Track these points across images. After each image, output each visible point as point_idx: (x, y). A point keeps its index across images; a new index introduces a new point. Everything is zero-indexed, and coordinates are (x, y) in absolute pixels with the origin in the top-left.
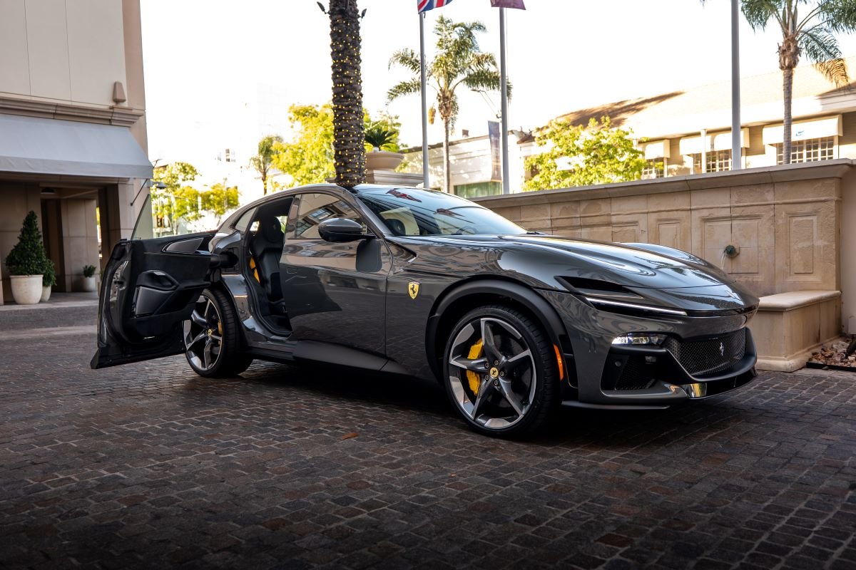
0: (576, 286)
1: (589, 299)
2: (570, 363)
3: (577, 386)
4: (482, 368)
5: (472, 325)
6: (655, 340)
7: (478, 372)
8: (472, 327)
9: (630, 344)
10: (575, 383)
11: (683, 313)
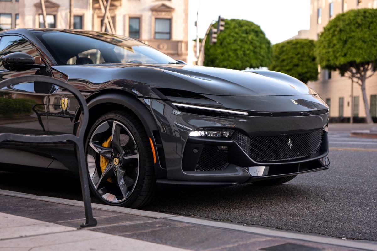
0: (166, 95)
1: (174, 104)
2: (160, 151)
3: (166, 168)
4: (109, 155)
5: (108, 122)
6: (227, 134)
7: (106, 158)
8: (108, 124)
9: (206, 137)
10: (164, 166)
11: (246, 113)
